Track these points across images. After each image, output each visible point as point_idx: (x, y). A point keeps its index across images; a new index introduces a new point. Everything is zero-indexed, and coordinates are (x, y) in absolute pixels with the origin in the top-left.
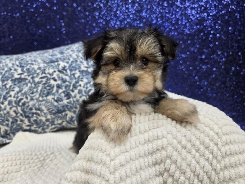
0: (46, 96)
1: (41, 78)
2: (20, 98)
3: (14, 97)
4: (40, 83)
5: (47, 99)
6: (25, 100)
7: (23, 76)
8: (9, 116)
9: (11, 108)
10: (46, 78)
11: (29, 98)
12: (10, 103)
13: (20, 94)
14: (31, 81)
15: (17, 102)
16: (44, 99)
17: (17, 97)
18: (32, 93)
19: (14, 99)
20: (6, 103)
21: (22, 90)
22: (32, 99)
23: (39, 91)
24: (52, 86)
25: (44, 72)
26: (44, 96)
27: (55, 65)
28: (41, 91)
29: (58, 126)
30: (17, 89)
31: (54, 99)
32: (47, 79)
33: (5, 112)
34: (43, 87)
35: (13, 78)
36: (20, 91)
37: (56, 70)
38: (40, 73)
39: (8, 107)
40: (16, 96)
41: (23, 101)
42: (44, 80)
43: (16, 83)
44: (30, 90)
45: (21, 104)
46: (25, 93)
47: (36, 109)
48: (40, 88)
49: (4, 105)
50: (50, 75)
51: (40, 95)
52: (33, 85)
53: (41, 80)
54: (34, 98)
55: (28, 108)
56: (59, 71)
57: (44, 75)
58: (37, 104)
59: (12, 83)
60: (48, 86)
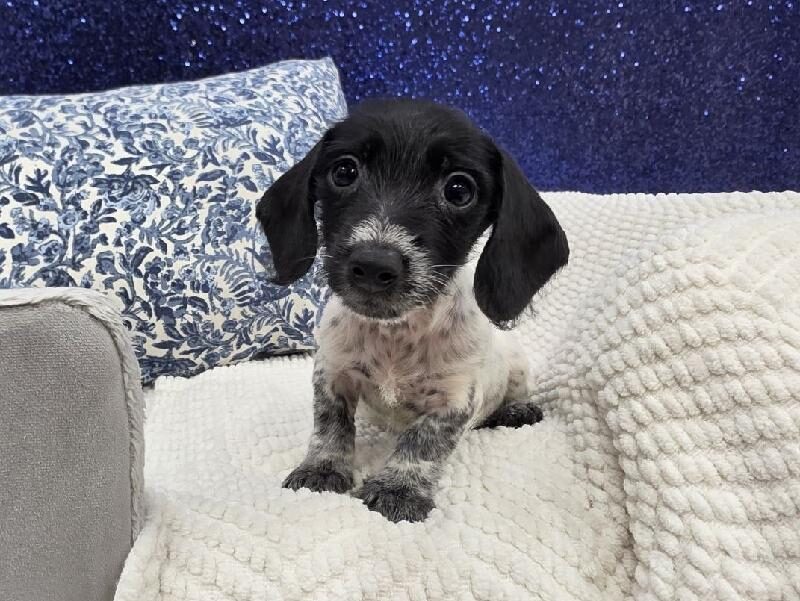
0: (227, 242)
1: (204, 177)
2: (137, 246)
4: (202, 197)
5: (230, 250)
7: (136, 170)
10: (221, 179)
14: (171, 186)
16: (218, 250)
22: (180, 252)
24: (243, 206)
25: (209, 157)
27: (240, 132)
29: (259, 346)
31: (252, 251)
32: (224, 183)
34: (214, 211)
37: (247, 151)
38: (199, 161)
42: (215, 184)
44: (172, 219)
46: (155, 231)
47: (195, 287)
48: (203, 214)
50: (232, 167)
52: (179, 202)
53: (202, 184)
54: (189, 247)
55: (169, 283)
56: (259, 155)
57: (210, 167)
58: (198, 269)
60: (229, 207)
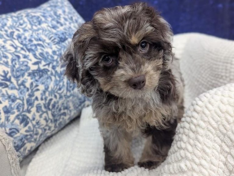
3: (42, 99)
6: (54, 100)
8: (39, 128)
9: (41, 116)
11: (58, 96)
12: (39, 108)
13: (47, 94)
15: (46, 105)
17: (46, 99)
18: (60, 89)
19: (42, 103)
20: (34, 110)
21: (48, 87)
23: (65, 84)
26: (71, 89)
28: (67, 84)
30: (42, 87)
33: (34, 122)
35: (30, 71)
36: (47, 89)
39: (38, 115)
40: (44, 97)
41: (52, 102)
43: (37, 78)
45: (51, 107)
49: (32, 113)
51: (68, 90)
59: (32, 79)
